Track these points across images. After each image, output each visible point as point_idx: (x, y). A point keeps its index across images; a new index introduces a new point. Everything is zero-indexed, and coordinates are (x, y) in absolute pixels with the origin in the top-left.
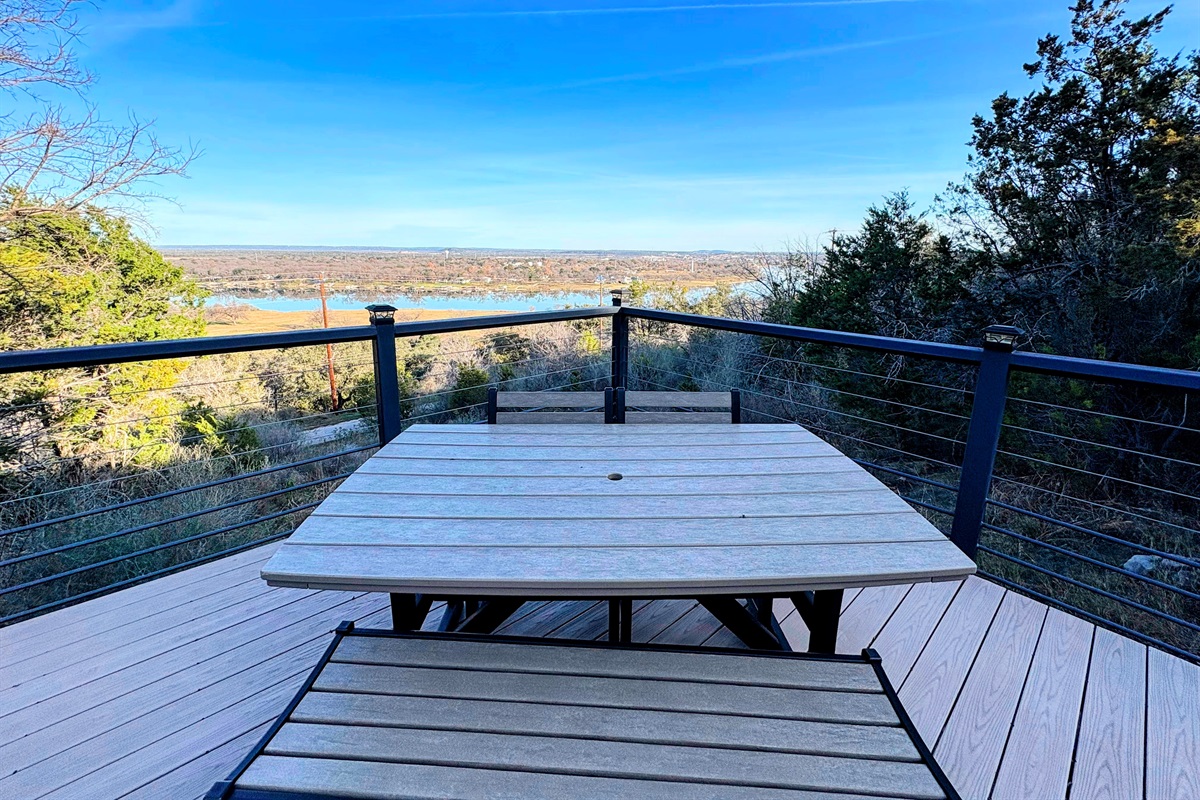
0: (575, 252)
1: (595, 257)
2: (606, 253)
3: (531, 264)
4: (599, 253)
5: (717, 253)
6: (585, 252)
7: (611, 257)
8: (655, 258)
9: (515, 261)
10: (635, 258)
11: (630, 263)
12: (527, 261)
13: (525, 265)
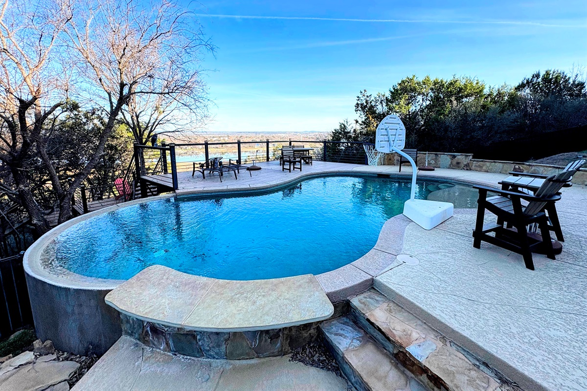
0: (244, 132)
1: (254, 135)
2: (259, 133)
3: (222, 138)
4: (256, 133)
5: (312, 132)
6: (249, 132)
7: (262, 134)
8: (284, 135)
9: (213, 137)
10: (274, 135)
11: (271, 137)
12: (220, 137)
13: (219, 139)
